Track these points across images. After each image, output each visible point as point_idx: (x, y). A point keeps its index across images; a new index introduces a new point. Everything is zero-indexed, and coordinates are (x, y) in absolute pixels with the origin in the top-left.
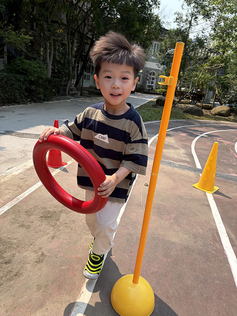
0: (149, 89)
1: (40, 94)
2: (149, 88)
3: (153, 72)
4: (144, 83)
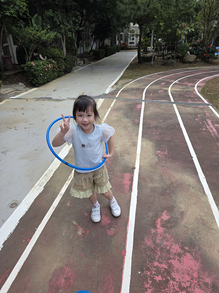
0: (131, 46)
2: (131, 44)
3: (133, 30)
4: (126, 40)
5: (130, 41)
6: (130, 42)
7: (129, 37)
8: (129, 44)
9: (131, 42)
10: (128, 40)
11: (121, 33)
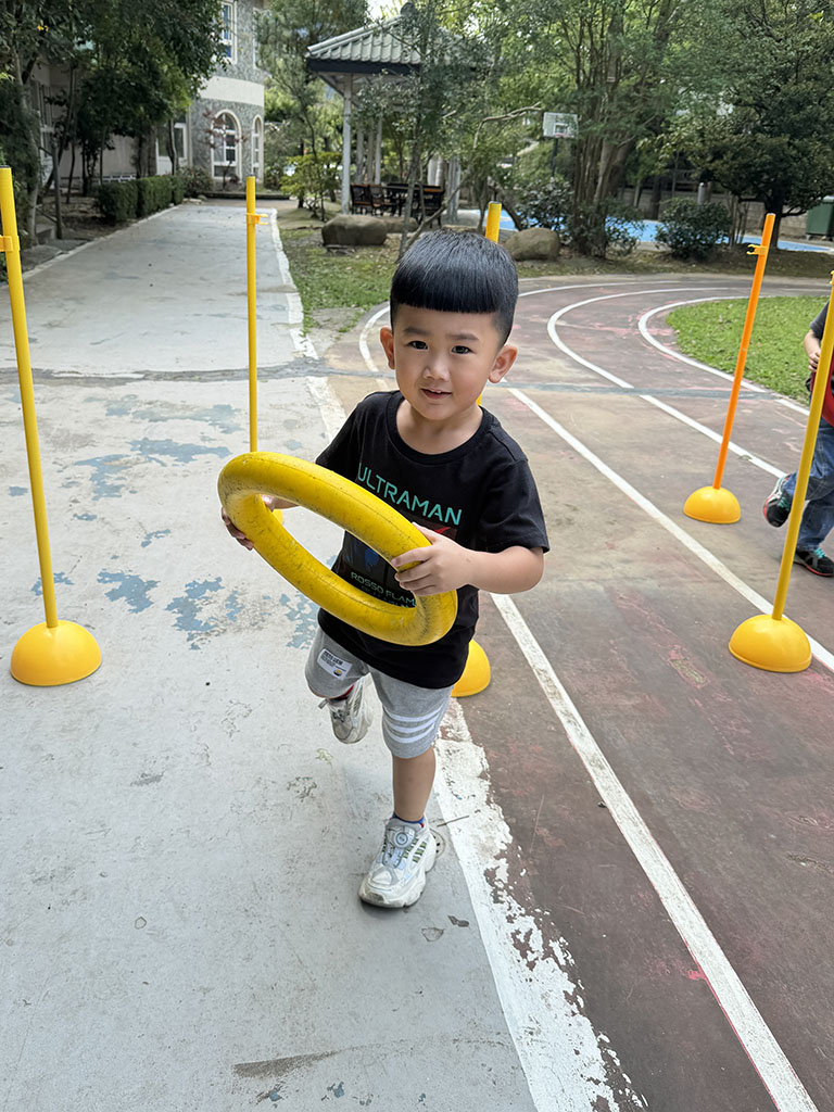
0: (225, 183)
2: (224, 176)
3: (227, 115)
4: (200, 158)
5: (218, 164)
6: (216, 167)
7: (213, 146)
8: (216, 175)
9: (222, 167)
10: (209, 158)
11: (178, 126)
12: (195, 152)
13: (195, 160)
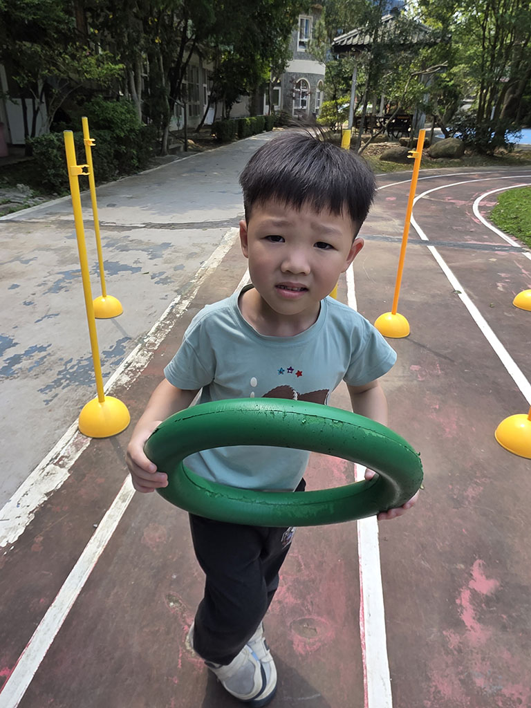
0: (299, 118)
1: (132, 158)
3: (304, 81)
4: (287, 105)
6: (295, 110)
7: (294, 98)
8: (295, 114)
9: (298, 110)
10: (292, 105)
11: (275, 88)
12: (285, 102)
13: (284, 107)
